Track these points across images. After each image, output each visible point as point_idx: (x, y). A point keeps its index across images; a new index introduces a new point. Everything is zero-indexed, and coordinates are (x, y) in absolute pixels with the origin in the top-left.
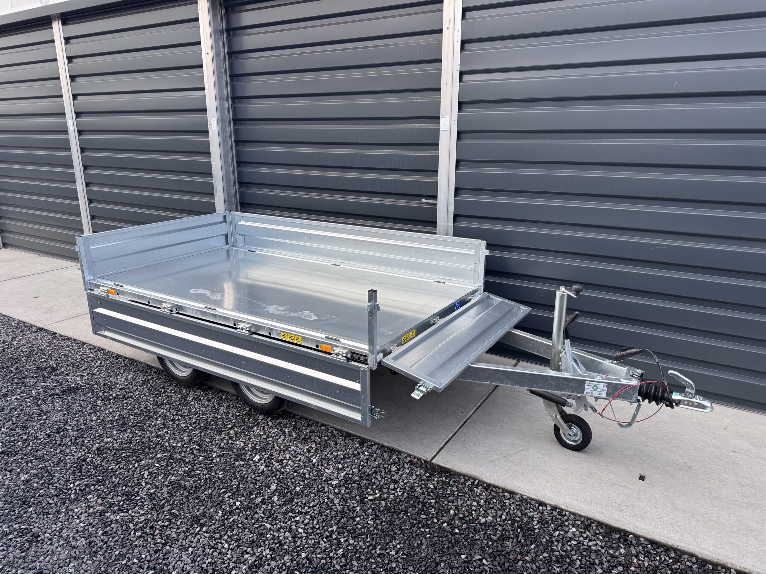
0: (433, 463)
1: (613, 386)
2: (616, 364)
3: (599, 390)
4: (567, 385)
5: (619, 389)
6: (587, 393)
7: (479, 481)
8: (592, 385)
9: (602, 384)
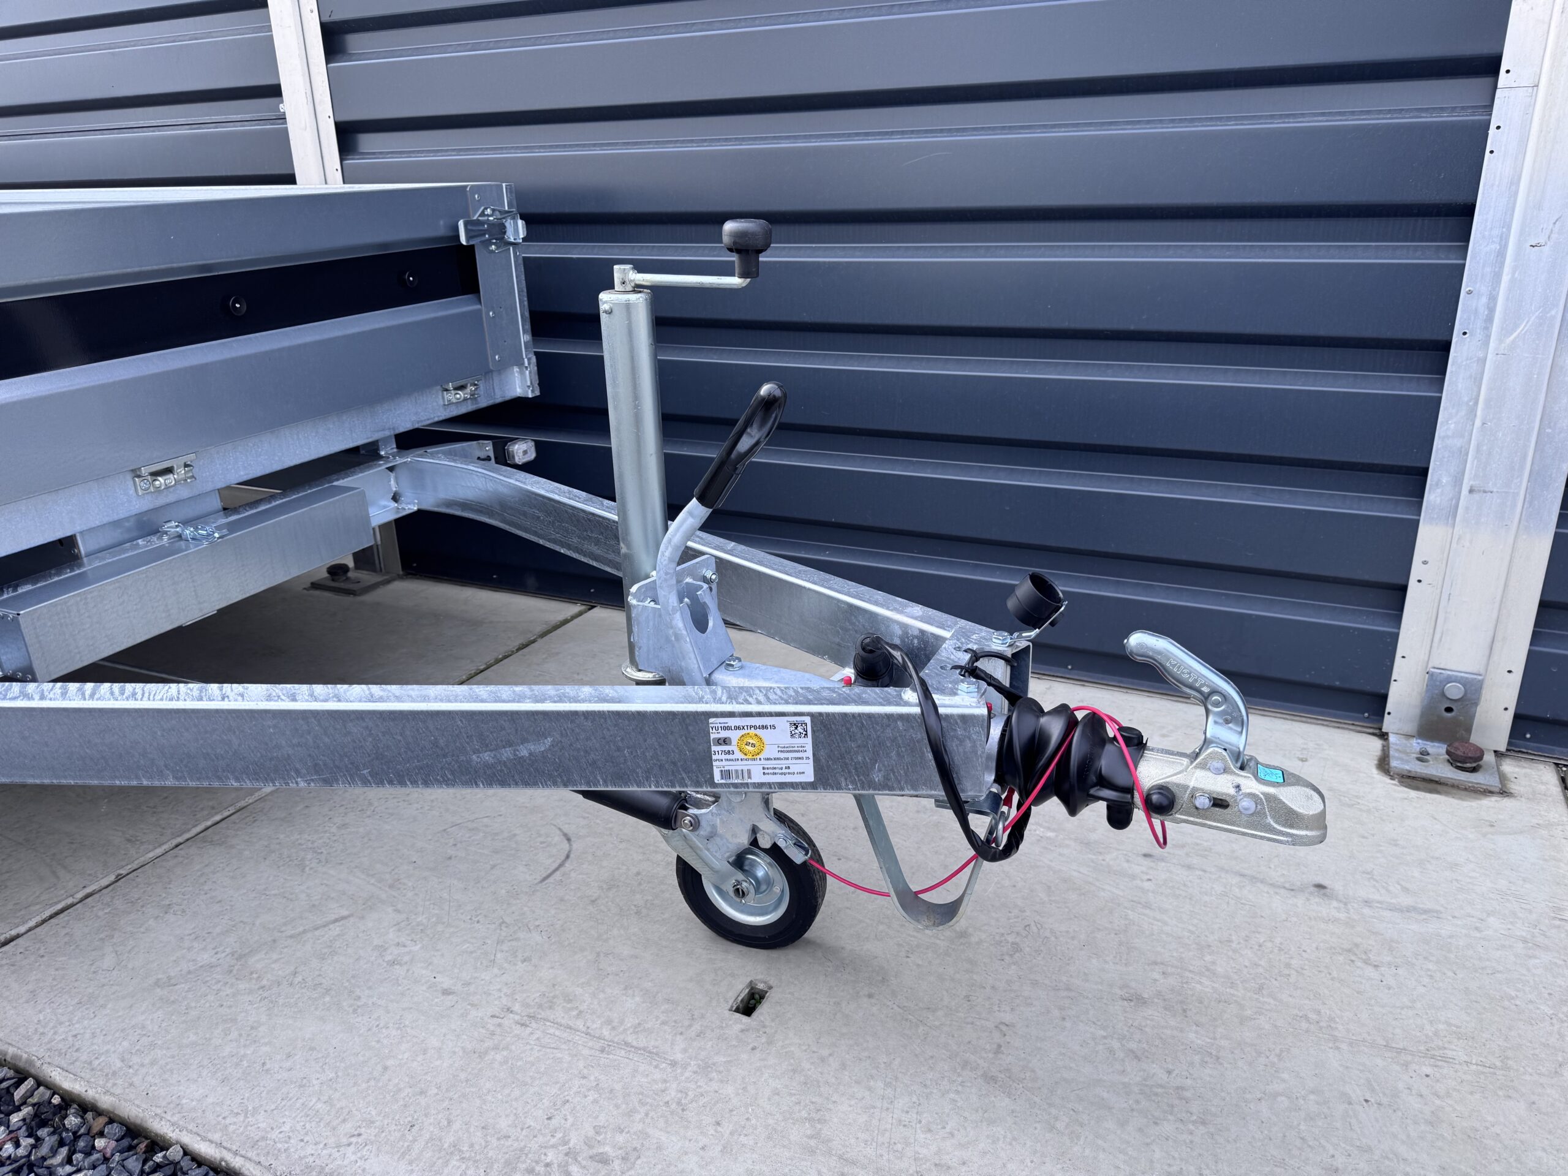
7: (39, 1083)
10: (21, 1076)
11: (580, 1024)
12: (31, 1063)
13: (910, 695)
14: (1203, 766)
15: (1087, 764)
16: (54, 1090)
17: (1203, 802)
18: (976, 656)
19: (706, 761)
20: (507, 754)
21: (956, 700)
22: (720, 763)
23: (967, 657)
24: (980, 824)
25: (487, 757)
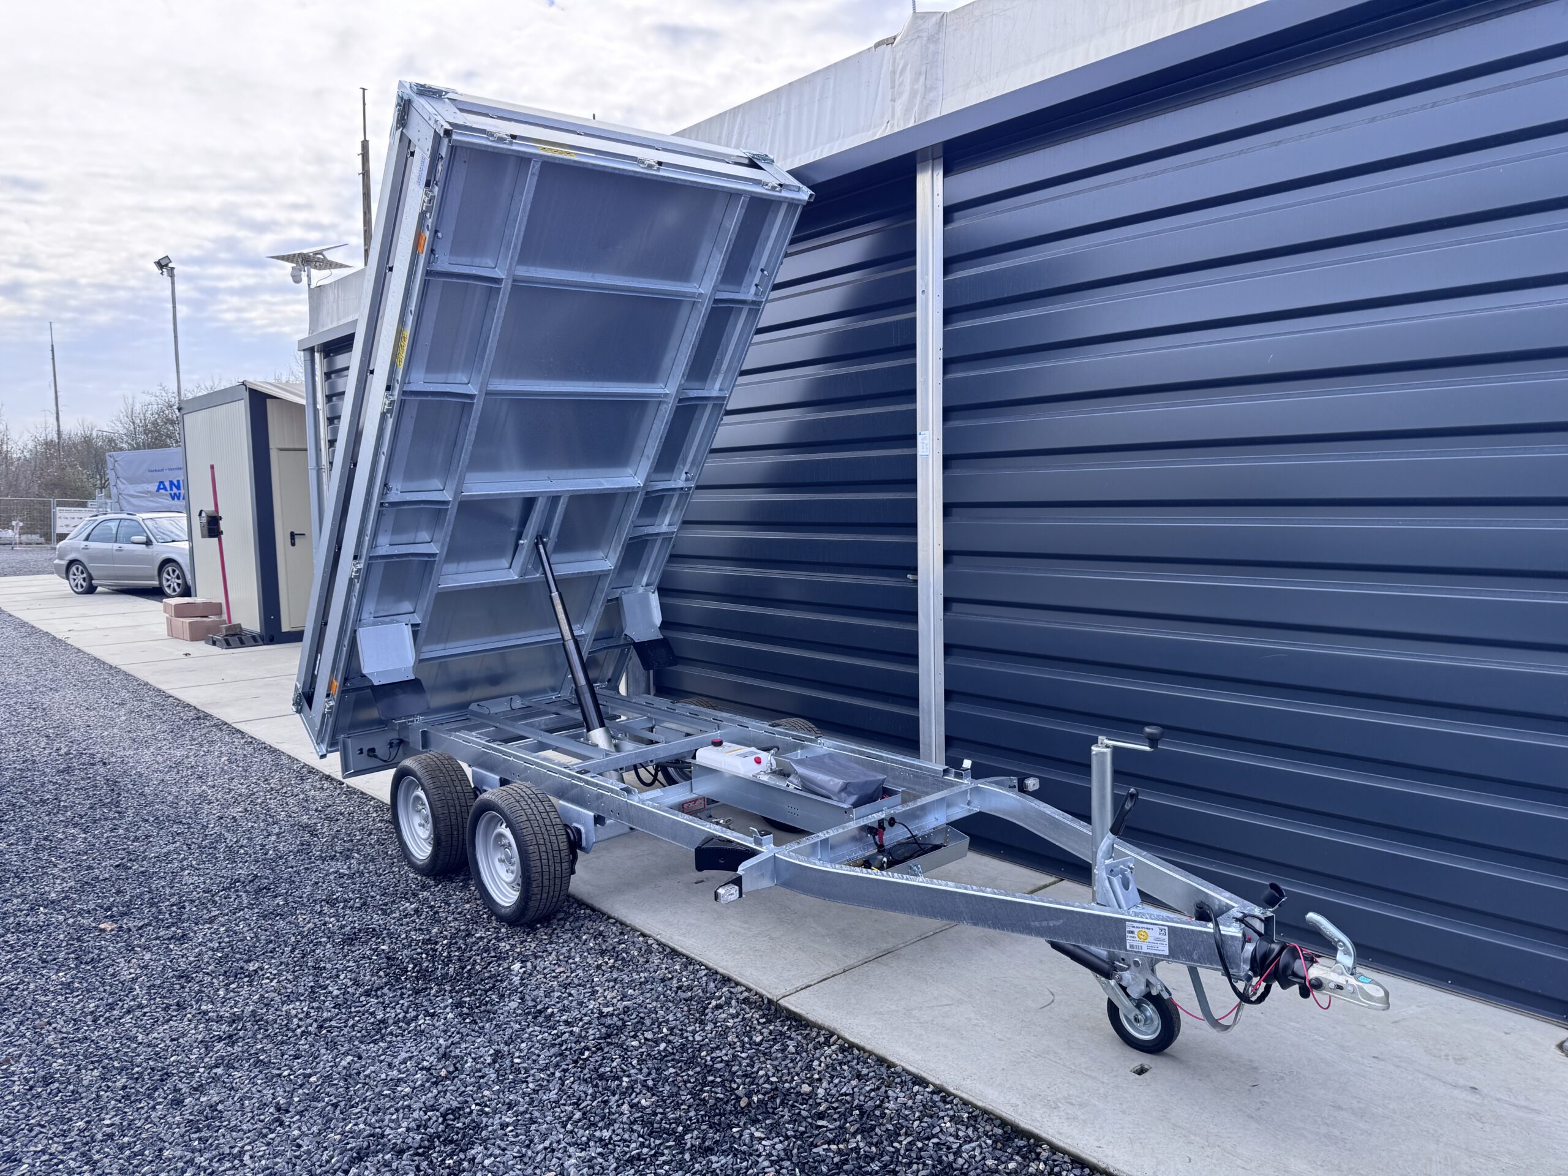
0: (779, 1005)
10: (832, 1034)
11: (1061, 1062)
12: (836, 1029)
13: (1211, 925)
14: (1334, 971)
15: (1287, 967)
16: (846, 1041)
17: (1332, 985)
18: (1245, 916)
19: (1123, 940)
20: (1045, 924)
21: (1230, 929)
22: (1130, 941)
23: (1242, 915)
24: (1241, 986)
25: (1037, 924)
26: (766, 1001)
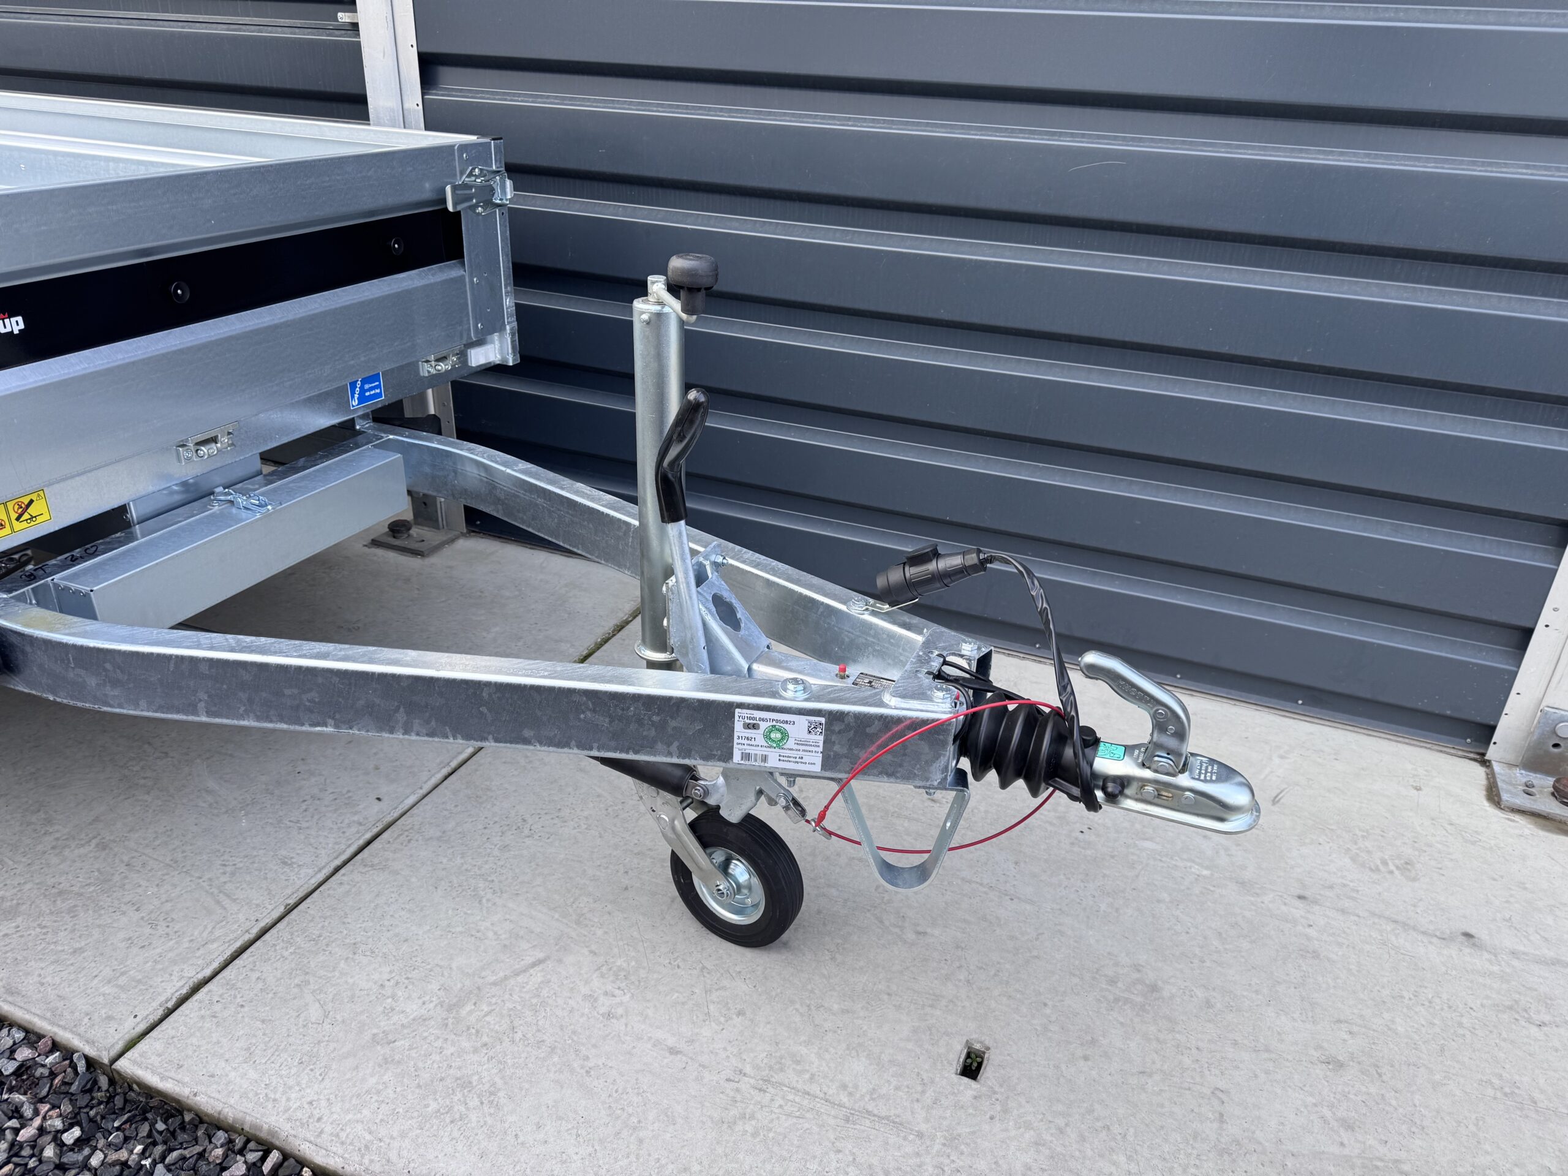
0: (118, 1073)
1: (848, 727)
2: (887, 616)
3: (791, 743)
4: (661, 727)
5: (872, 738)
6: (746, 756)
7: (286, 1156)
8: (764, 726)
9: (803, 721)
11: (815, 1089)
26: (81, 1066)
